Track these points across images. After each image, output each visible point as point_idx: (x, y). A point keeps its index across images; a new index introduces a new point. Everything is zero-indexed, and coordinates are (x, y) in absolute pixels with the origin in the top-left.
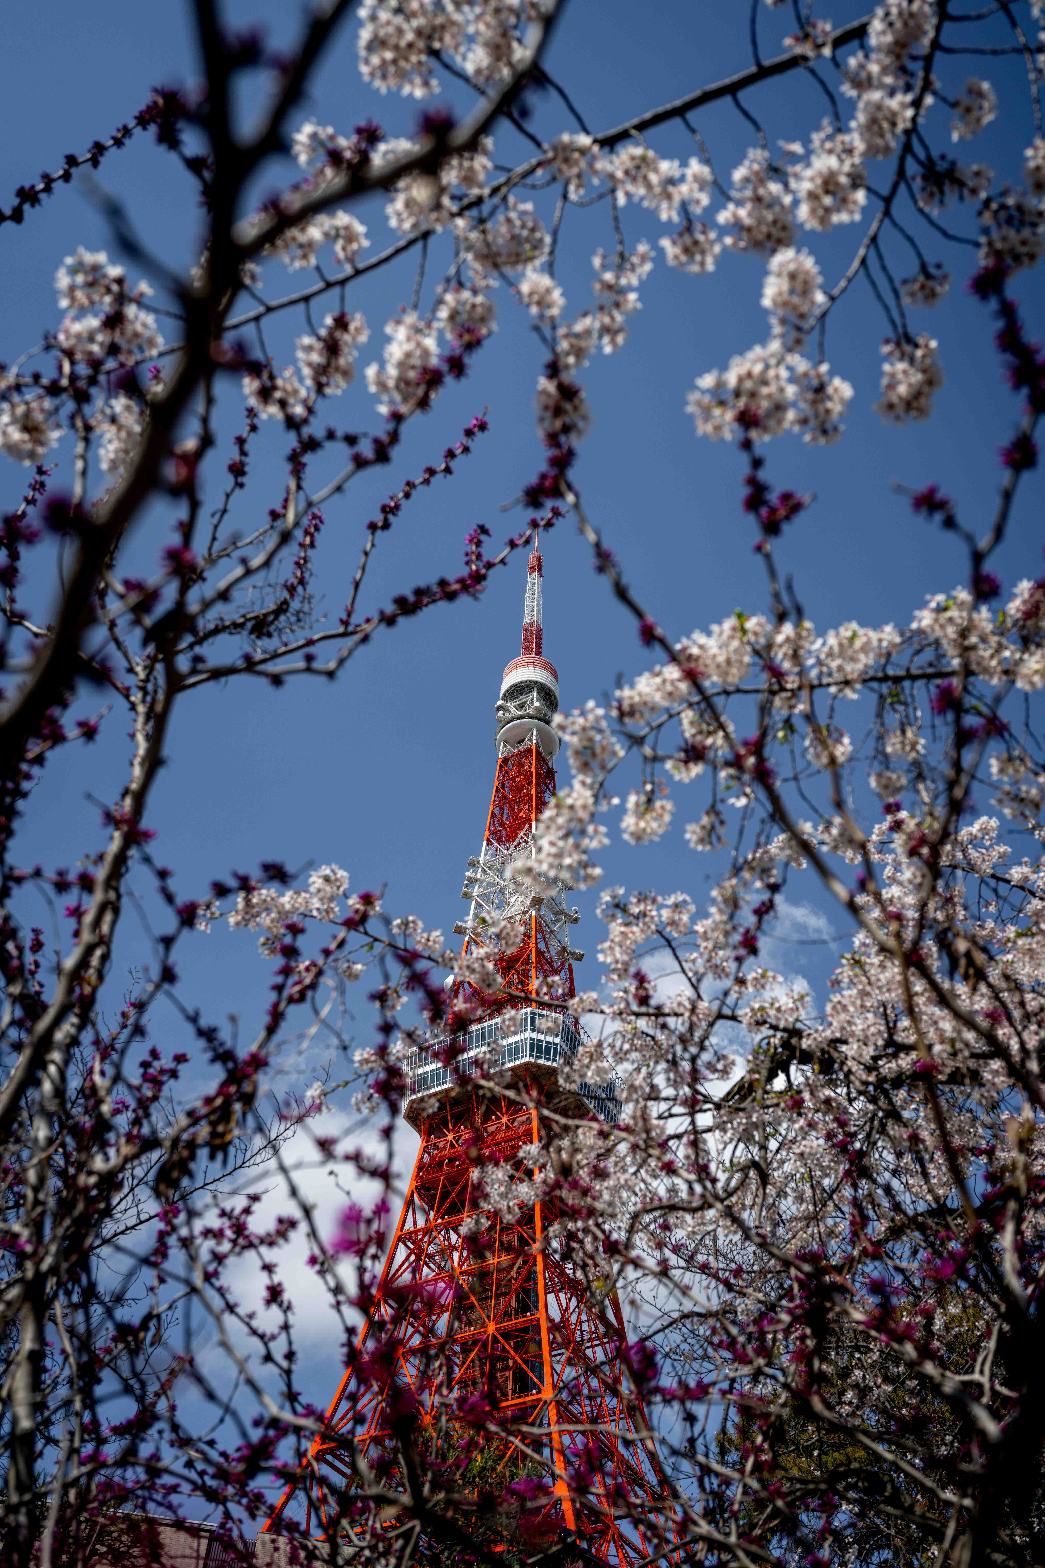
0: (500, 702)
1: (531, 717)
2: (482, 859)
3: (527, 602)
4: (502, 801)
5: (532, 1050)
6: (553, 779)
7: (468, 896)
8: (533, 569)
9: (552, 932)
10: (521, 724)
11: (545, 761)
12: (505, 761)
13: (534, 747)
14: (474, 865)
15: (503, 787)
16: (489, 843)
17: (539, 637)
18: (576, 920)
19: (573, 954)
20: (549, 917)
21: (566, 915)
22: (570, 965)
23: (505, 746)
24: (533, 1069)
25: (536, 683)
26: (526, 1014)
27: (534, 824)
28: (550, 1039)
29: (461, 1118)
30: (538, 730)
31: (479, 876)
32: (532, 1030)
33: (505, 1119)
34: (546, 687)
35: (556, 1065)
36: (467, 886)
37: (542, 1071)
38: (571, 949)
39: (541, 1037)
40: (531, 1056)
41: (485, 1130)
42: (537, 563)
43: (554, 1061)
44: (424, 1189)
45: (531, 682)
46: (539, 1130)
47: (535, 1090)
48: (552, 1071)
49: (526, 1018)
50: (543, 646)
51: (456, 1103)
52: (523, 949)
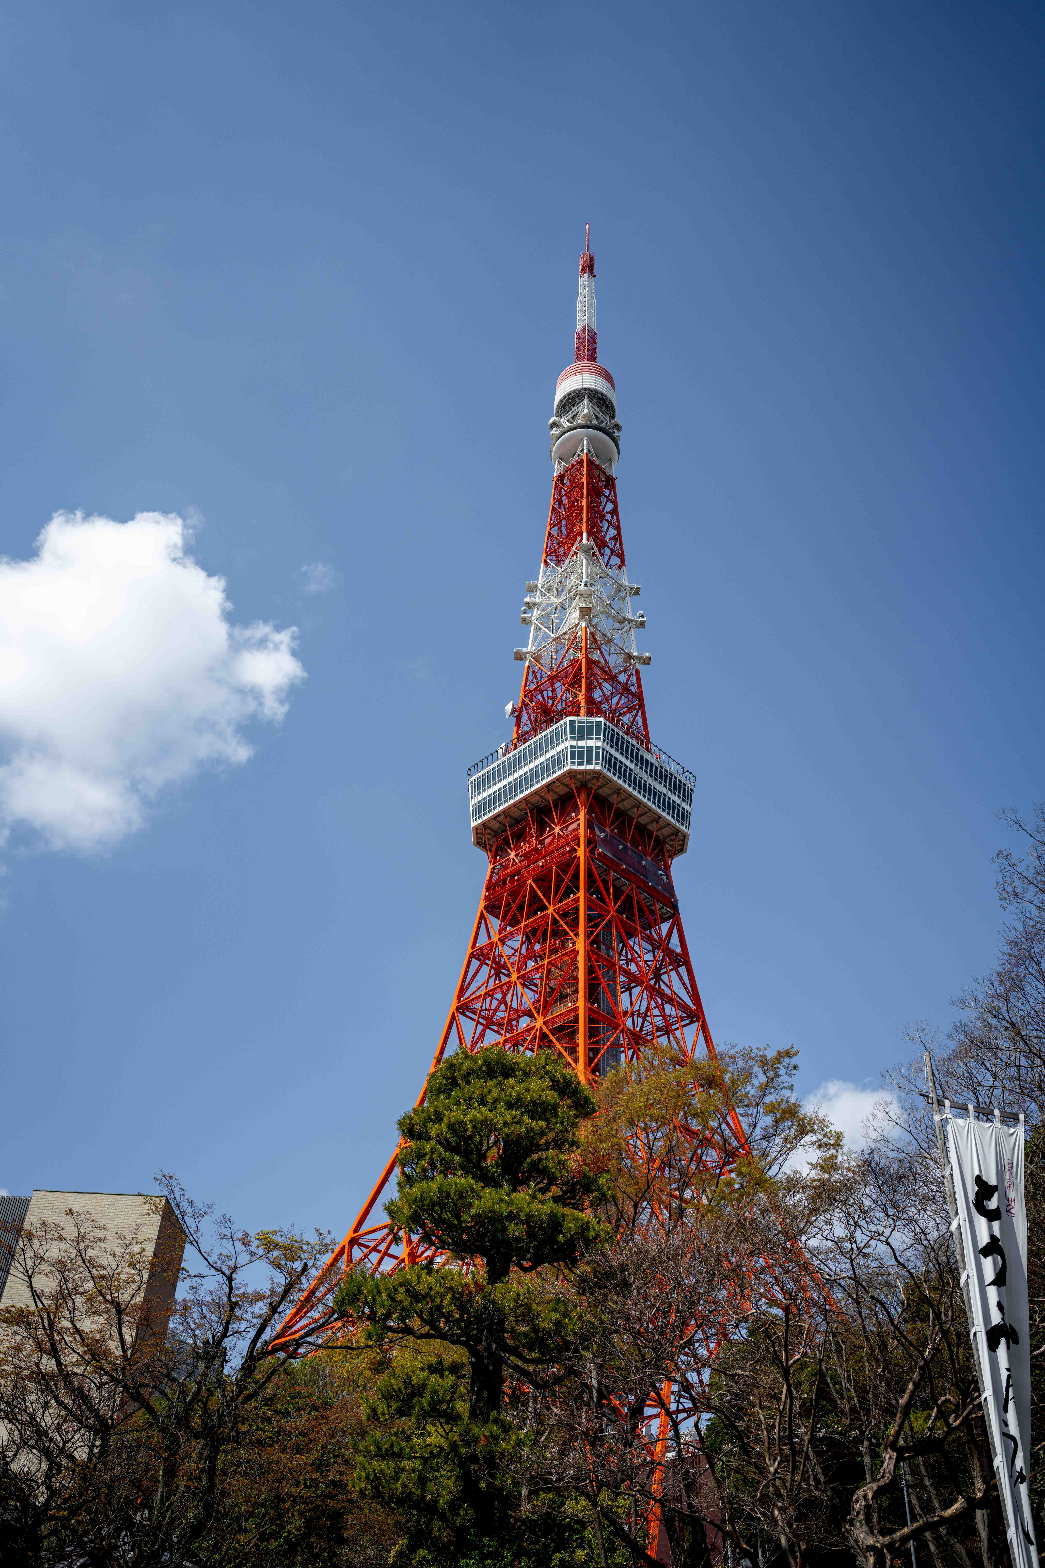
0: (553, 419)
1: (581, 426)
2: (540, 582)
3: (579, 307)
4: (558, 519)
6: (614, 487)
7: (526, 622)
8: (583, 271)
9: (609, 640)
10: (571, 437)
11: (599, 468)
12: (561, 478)
13: (584, 458)
14: (531, 590)
15: (559, 505)
16: (547, 564)
17: (593, 340)
18: (642, 625)
19: (639, 658)
21: (630, 621)
22: (637, 671)
23: (560, 463)
24: (579, 776)
25: (586, 390)
26: (565, 723)
27: (585, 535)
28: (591, 743)
29: (520, 836)
30: (590, 440)
31: (537, 600)
32: (572, 738)
33: (557, 829)
34: (597, 392)
35: (598, 768)
36: (525, 612)
37: (589, 777)
38: (635, 654)
39: (582, 743)
40: (573, 763)
41: (541, 842)
42: (586, 263)
43: (597, 764)
44: (491, 907)
45: (580, 390)
46: (586, 833)
47: (583, 796)
48: (597, 775)
49: (565, 728)
50: (598, 351)
51: (515, 822)
52: (574, 662)
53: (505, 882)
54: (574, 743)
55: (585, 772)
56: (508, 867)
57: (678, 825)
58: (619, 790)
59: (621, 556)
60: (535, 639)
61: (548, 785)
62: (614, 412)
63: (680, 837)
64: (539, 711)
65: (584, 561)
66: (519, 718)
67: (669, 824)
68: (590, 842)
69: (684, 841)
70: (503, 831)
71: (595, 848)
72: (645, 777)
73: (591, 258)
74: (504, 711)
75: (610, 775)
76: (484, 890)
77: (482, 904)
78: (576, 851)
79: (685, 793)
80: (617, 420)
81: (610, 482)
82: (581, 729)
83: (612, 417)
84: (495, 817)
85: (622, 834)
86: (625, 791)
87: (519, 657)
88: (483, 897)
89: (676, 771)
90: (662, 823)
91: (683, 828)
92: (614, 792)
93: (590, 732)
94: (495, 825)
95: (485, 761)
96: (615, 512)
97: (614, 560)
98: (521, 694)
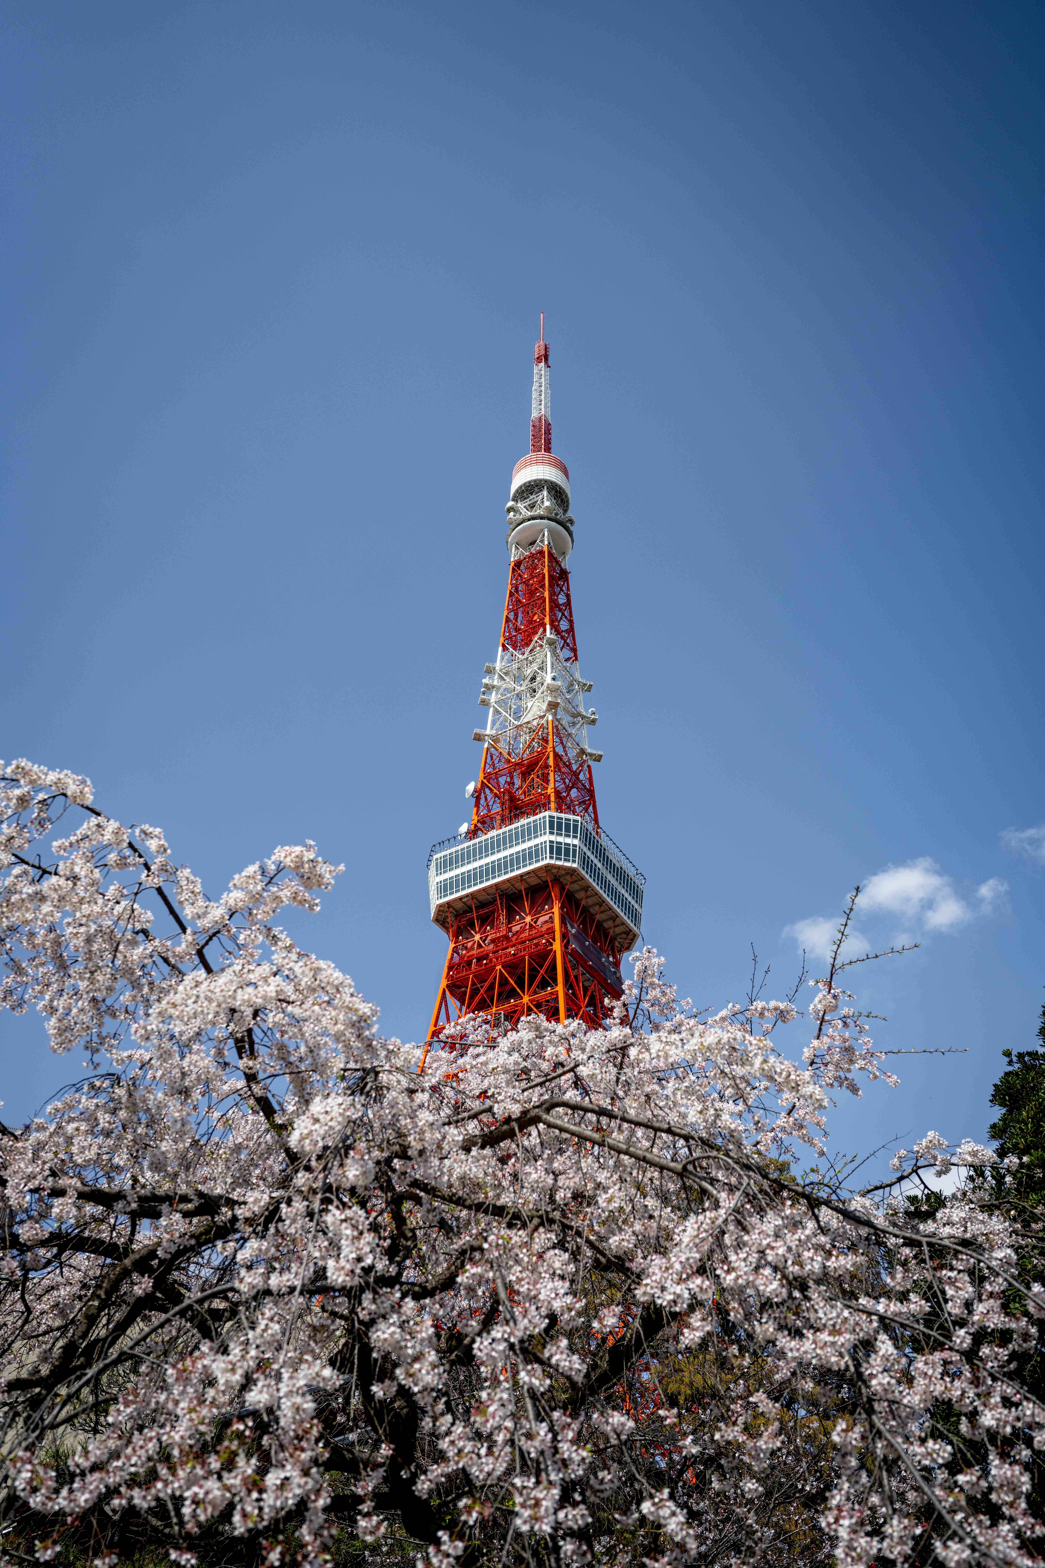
0: (510, 504)
1: (542, 518)
2: (498, 665)
3: (534, 395)
4: (516, 605)
5: (551, 852)
6: (567, 580)
7: (485, 703)
8: (539, 360)
9: (570, 735)
10: (532, 526)
11: (557, 562)
12: (518, 564)
13: (545, 549)
14: (490, 671)
15: (517, 590)
16: (505, 648)
17: (548, 432)
18: (593, 722)
19: (591, 755)
20: (566, 720)
21: (583, 717)
22: (589, 766)
23: (517, 548)
24: (554, 871)
25: (546, 481)
26: (544, 817)
27: (548, 627)
28: (568, 840)
29: (487, 919)
30: (549, 531)
31: (495, 683)
32: (551, 833)
33: (528, 919)
34: (556, 485)
35: (575, 865)
36: (484, 693)
37: (563, 872)
38: (589, 750)
39: (560, 839)
40: (551, 858)
41: (510, 930)
42: (543, 352)
43: (574, 861)
44: (455, 987)
45: (541, 480)
46: (561, 927)
47: (557, 890)
48: (572, 872)
49: (545, 822)
50: (552, 441)
51: (482, 905)
52: (541, 753)
53: (469, 963)
54: (553, 838)
55: (559, 868)
56: (472, 948)
57: (632, 925)
58: (587, 888)
59: (574, 650)
60: (494, 722)
61: (522, 875)
62: (567, 506)
63: (630, 937)
64: (506, 797)
65: (549, 654)
66: (478, 799)
67: (623, 923)
68: (564, 936)
69: (632, 940)
70: (465, 912)
71: (568, 942)
72: (610, 877)
73: (546, 348)
74: (464, 791)
75: (584, 873)
76: (446, 970)
77: (444, 983)
78: (551, 944)
79: (637, 893)
80: (570, 514)
81: (564, 575)
82: (560, 825)
83: (565, 511)
84: (460, 899)
85: (585, 930)
86: (593, 889)
87: (479, 738)
88: (445, 975)
89: (631, 872)
90: (618, 922)
91: (635, 929)
92: (582, 889)
93: (568, 829)
94: (459, 906)
95: (452, 841)
96: (568, 603)
97: (567, 653)
98: (481, 776)
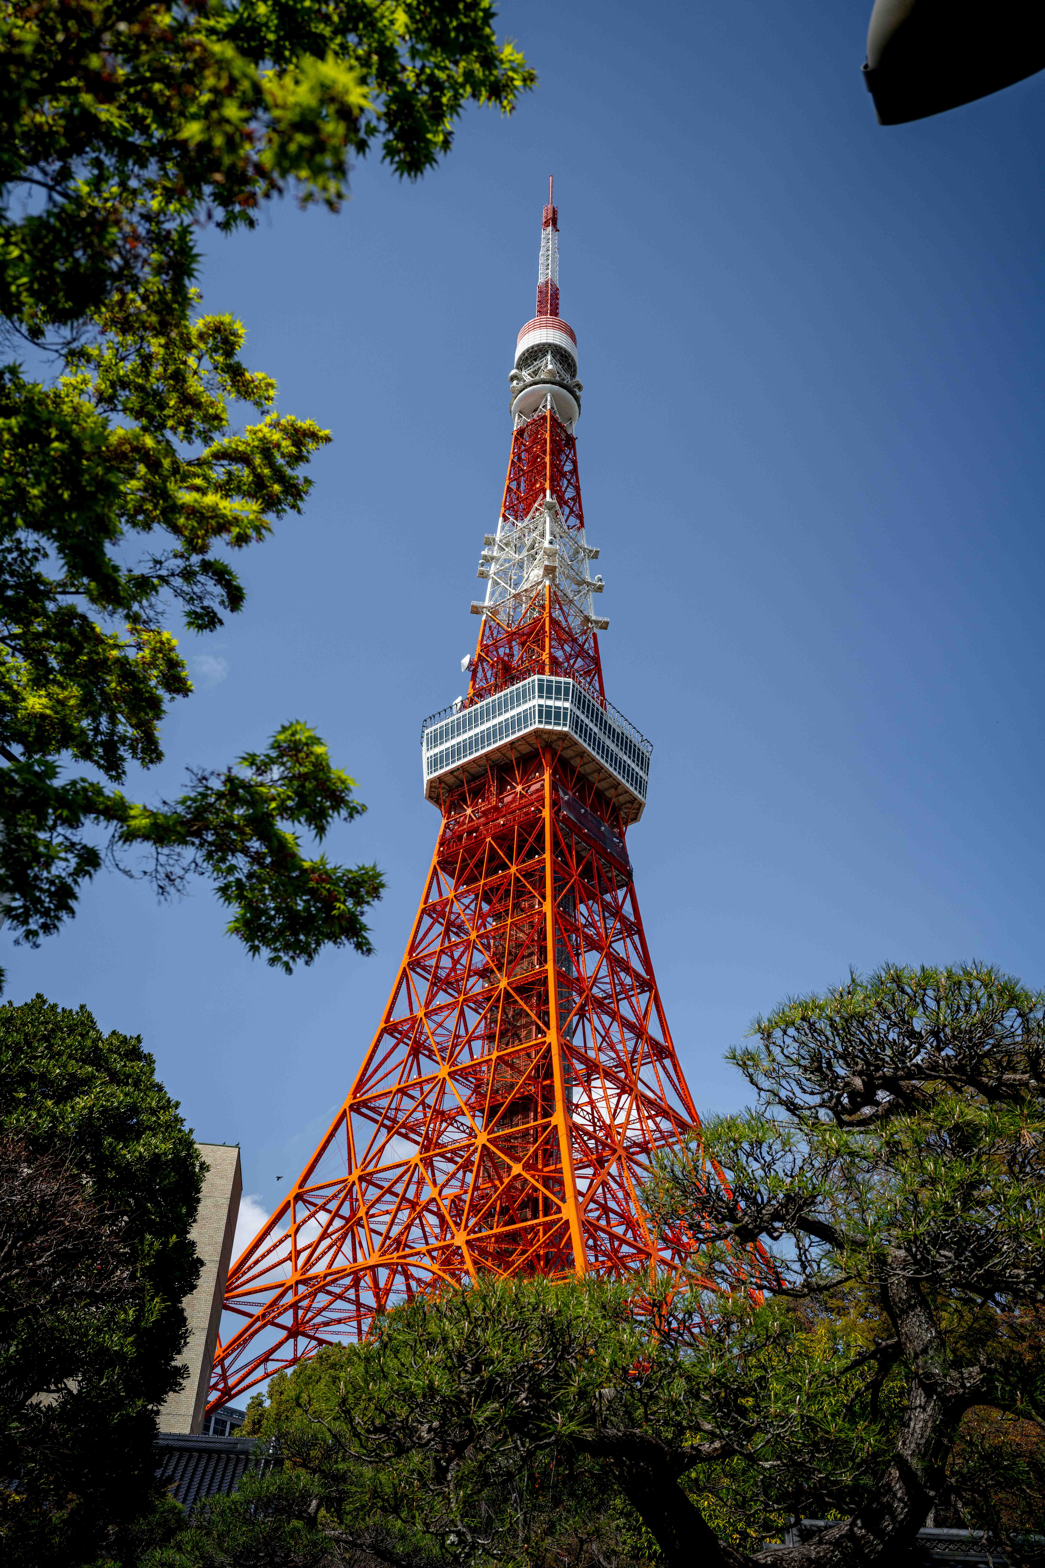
0: (514, 372)
1: (544, 382)
2: (498, 536)
3: (541, 260)
4: (517, 473)
5: (540, 716)
6: (574, 446)
7: (484, 575)
8: (546, 224)
9: (571, 601)
10: (533, 391)
11: (562, 427)
12: (521, 432)
13: (548, 414)
14: (489, 543)
15: (520, 459)
16: (505, 519)
17: (555, 296)
18: (600, 589)
19: (596, 622)
20: (568, 588)
21: (588, 584)
22: (595, 635)
23: (520, 417)
24: (545, 736)
25: (550, 345)
26: (533, 681)
27: (548, 492)
28: (559, 704)
29: (478, 793)
30: (553, 396)
31: (495, 554)
32: (541, 697)
33: (519, 788)
34: (561, 348)
35: (566, 729)
36: (482, 565)
37: (555, 737)
38: (594, 618)
39: (550, 703)
40: (540, 722)
41: (501, 800)
42: (550, 216)
43: (565, 725)
44: (446, 863)
45: (544, 344)
46: (551, 794)
47: (548, 756)
48: (563, 736)
49: (533, 686)
50: (560, 307)
51: (474, 778)
52: (537, 621)
53: (460, 838)
54: (542, 702)
55: (550, 732)
56: (463, 823)
57: (636, 793)
58: (582, 753)
59: (580, 517)
60: (493, 594)
61: (512, 743)
62: (575, 371)
63: (636, 806)
64: (500, 666)
65: (548, 519)
66: (475, 673)
67: (627, 792)
68: (555, 803)
69: (639, 809)
70: (458, 787)
71: (559, 810)
72: (608, 742)
73: (554, 212)
74: (460, 664)
75: (576, 737)
76: (437, 846)
77: (435, 859)
78: (541, 812)
79: (643, 761)
80: (577, 379)
81: (570, 441)
82: (549, 688)
83: (573, 376)
84: (452, 772)
85: (582, 798)
86: (589, 755)
87: (476, 611)
88: (436, 852)
89: (635, 738)
90: (620, 790)
91: (640, 797)
92: (577, 756)
93: (558, 692)
94: (451, 780)
95: (443, 713)
96: (575, 471)
97: (573, 521)
98: (478, 648)
